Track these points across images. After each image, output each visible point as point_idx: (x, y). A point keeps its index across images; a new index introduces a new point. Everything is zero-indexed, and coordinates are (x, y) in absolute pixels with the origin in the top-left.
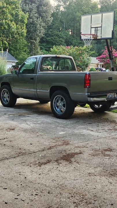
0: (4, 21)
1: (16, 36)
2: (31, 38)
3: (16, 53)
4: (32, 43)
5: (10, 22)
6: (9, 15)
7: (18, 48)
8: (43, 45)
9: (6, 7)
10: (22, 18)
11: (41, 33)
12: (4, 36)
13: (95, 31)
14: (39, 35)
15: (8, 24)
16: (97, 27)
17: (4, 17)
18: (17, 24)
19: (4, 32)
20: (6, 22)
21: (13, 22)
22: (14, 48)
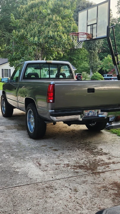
0: (56, 33)
1: (66, 47)
2: (90, 49)
3: (78, 62)
4: (91, 53)
5: (62, 34)
6: (61, 28)
7: (80, 58)
8: (105, 55)
9: (59, 20)
10: (74, 29)
11: (100, 43)
12: (55, 47)
13: (91, 29)
14: (98, 45)
15: (60, 36)
16: (93, 25)
17: (56, 29)
18: (68, 35)
19: (55, 43)
20: (58, 35)
21: (65, 34)
22: (76, 58)
